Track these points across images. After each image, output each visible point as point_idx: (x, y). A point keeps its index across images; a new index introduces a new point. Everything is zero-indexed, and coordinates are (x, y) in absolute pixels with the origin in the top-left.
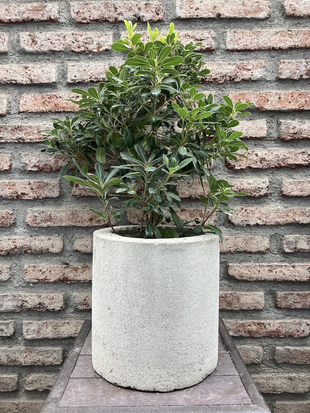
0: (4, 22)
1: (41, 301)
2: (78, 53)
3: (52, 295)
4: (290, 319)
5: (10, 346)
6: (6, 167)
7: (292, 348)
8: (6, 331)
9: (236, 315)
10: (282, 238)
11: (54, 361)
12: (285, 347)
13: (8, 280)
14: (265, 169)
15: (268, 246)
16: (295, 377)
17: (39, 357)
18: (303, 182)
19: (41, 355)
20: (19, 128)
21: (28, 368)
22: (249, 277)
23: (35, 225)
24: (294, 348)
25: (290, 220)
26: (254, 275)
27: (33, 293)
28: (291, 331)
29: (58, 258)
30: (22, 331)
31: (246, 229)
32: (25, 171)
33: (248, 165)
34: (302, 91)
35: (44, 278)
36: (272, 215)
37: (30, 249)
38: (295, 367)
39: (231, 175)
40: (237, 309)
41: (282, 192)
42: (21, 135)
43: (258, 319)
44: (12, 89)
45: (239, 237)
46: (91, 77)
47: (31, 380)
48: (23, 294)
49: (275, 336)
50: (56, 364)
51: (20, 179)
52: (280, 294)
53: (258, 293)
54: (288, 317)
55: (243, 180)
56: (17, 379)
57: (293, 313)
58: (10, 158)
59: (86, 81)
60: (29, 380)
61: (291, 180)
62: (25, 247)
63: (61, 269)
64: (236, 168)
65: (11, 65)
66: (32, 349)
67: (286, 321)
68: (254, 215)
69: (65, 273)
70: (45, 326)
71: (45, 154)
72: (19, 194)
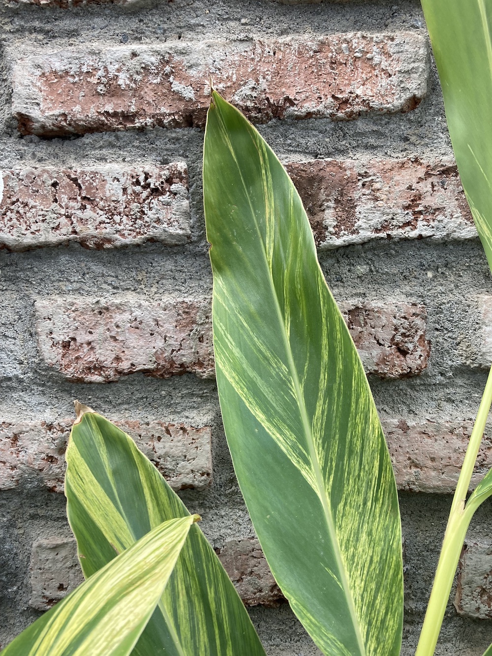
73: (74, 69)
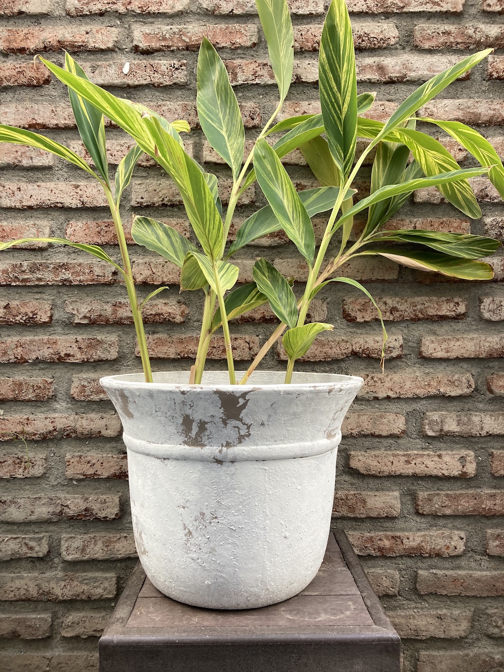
0: (49, 128)
1: (88, 505)
2: (147, 167)
3: (104, 497)
4: (437, 530)
5: (41, 572)
6: (45, 319)
7: (440, 573)
8: (37, 549)
9: (362, 524)
10: (422, 416)
11: (105, 593)
12: (431, 571)
13: (42, 475)
14: (397, 321)
15: (403, 427)
16: (445, 615)
17: (83, 587)
18: (449, 339)
19: (86, 584)
20: (65, 266)
21: (67, 604)
22: (379, 470)
23: (82, 398)
24: (443, 572)
25: (433, 391)
26: (385, 469)
27: (77, 494)
28: (438, 547)
29: (114, 444)
30: (60, 549)
31: (373, 403)
32: (72, 323)
33: (374, 317)
34: (444, 219)
35: (93, 472)
36: (408, 384)
37: (75, 432)
38: (446, 600)
39: (351, 330)
40: (363, 516)
41: (420, 353)
42: (67, 275)
43: (392, 531)
44: (56, 214)
45: (364, 415)
46: (163, 199)
47: (71, 622)
48: (64, 495)
49: (417, 554)
50: (107, 598)
51: (63, 334)
52: (422, 495)
53: (391, 493)
54: (434, 528)
55: (368, 336)
56: (50, 620)
57: (441, 522)
58: (50, 306)
59: (157, 205)
60: (68, 621)
61: (433, 338)
62: (68, 429)
63: (118, 460)
64: (358, 320)
65: (56, 183)
66: (73, 575)
67: (431, 534)
68: (383, 384)
69: (122, 466)
70: (92, 542)
71: (99, 301)
72: (62, 355)
73: (153, 33)
